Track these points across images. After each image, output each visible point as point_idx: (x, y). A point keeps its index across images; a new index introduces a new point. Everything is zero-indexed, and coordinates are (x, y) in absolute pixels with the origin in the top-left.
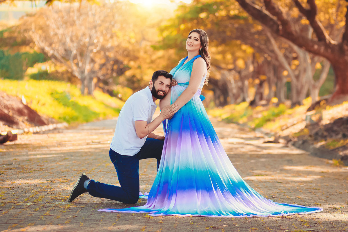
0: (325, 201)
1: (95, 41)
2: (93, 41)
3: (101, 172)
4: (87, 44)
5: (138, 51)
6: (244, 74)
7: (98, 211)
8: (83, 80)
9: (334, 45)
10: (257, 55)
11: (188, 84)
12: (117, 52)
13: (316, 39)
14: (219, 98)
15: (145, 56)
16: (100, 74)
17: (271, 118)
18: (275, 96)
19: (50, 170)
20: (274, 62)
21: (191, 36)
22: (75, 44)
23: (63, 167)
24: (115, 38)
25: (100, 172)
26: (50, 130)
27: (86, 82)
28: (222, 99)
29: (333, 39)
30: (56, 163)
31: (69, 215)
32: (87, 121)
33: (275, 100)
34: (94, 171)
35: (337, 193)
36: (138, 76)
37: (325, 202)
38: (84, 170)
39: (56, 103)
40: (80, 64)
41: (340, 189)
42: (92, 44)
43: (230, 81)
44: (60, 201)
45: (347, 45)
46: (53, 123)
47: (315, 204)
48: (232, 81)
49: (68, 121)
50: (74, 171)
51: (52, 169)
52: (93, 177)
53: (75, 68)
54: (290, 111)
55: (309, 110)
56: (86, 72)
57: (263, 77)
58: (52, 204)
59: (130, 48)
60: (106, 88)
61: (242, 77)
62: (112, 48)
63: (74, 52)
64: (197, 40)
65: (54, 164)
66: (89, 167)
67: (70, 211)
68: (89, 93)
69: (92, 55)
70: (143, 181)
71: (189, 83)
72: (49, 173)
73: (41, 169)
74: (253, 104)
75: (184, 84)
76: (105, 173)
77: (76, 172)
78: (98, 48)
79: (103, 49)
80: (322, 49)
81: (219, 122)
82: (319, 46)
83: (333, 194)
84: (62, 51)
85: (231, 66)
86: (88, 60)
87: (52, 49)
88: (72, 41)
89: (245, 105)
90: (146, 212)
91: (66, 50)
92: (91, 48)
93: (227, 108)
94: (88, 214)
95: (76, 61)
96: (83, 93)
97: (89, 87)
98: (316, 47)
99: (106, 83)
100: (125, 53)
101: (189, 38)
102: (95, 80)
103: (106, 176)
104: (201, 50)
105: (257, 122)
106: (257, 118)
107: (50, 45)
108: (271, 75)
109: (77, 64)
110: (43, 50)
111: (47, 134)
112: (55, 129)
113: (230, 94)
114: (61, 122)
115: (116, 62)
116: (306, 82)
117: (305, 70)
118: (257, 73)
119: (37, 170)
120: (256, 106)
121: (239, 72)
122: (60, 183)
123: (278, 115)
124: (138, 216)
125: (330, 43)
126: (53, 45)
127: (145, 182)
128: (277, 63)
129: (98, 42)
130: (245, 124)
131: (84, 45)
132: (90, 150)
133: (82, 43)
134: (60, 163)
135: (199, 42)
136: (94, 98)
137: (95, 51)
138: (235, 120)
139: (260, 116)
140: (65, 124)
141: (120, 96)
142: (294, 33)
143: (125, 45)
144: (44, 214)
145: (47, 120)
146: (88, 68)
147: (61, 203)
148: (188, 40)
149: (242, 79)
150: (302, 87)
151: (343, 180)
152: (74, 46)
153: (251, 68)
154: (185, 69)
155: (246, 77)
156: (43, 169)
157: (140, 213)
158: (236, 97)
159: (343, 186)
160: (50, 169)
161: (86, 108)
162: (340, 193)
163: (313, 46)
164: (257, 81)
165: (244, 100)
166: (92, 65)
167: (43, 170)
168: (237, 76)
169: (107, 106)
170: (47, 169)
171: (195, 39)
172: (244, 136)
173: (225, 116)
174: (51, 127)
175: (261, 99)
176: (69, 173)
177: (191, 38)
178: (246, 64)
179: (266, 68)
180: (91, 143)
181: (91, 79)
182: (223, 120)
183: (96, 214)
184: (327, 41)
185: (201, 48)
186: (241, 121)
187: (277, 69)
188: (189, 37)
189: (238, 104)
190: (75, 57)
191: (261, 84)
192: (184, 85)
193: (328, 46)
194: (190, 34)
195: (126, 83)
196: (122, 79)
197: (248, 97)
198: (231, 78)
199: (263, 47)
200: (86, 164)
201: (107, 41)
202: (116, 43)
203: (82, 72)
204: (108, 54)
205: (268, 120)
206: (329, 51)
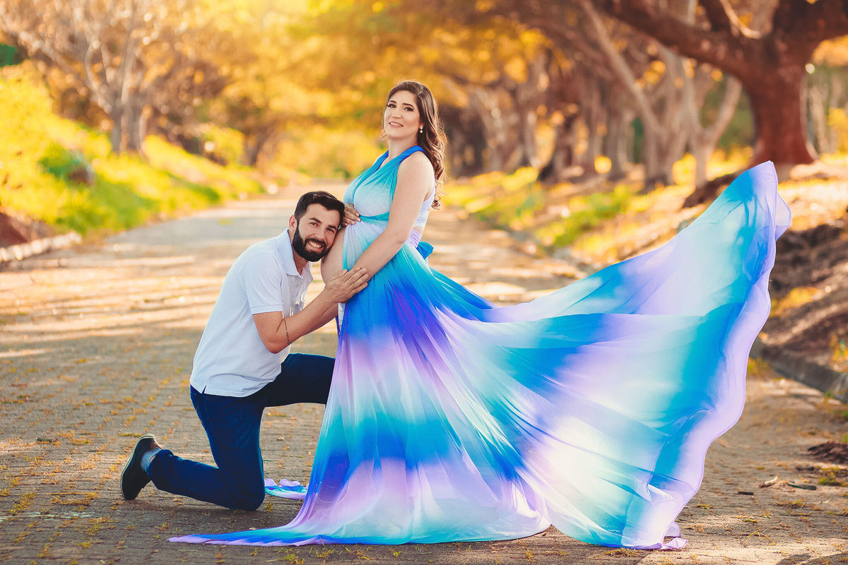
0: (724, 497)
1: (148, 17)
2: (143, 16)
3: (171, 408)
4: (126, 25)
5: (256, 40)
6: (524, 95)
7: (168, 541)
8: (115, 116)
9: (753, 40)
10: (558, 53)
11: (387, 220)
12: (202, 43)
13: (706, 25)
14: (461, 151)
15: (273, 52)
16: (160, 99)
17: (595, 221)
18: (604, 152)
19: (44, 400)
20: (601, 71)
21: (395, 102)
22: (97, 26)
23: (76, 390)
24: (197, 10)
25: (168, 408)
26: (34, 256)
27: (124, 121)
28: (469, 155)
29: (750, 26)
30: (58, 377)
31: (98, 557)
32: (128, 226)
33: (603, 165)
34: (154, 405)
35: (750, 468)
36: (258, 101)
37: (723, 500)
38: (129, 402)
39: (50, 179)
40: (110, 75)
41: (759, 455)
42: (141, 25)
43: (489, 112)
44: (74, 508)
45: (783, 40)
46: (42, 235)
47: (699, 507)
48: (496, 113)
49: (80, 229)
50: (105, 404)
51: (49, 397)
52: (153, 425)
53: (95, 85)
54: (640, 203)
55: (689, 203)
56: (125, 98)
57: (572, 109)
58: (55, 518)
59: (237, 34)
60: (175, 130)
61: (519, 104)
62: (190, 32)
63: (95, 44)
64: (410, 109)
65: (52, 382)
66: (140, 389)
67: (101, 541)
68: (133, 147)
69: (138, 52)
70: (276, 437)
71: (388, 214)
72: (42, 410)
73: (21, 397)
74: (547, 174)
75: (374, 218)
76: (180, 412)
77: (108, 407)
78: (155, 35)
79: (168, 35)
80: (722, 51)
81: (462, 221)
82: (713, 43)
83: (740, 473)
84: (62, 43)
85: (491, 76)
86: (130, 63)
87: (38, 39)
88: (87, 16)
89: (529, 175)
90: (284, 544)
91: (72, 39)
92: (135, 34)
93: (482, 182)
94: (145, 550)
95: (98, 67)
96: (116, 150)
97: (132, 131)
98: (706, 46)
99: (175, 118)
100: (224, 47)
101: (390, 106)
102: (147, 112)
103: (183, 419)
104: (421, 132)
105: (558, 230)
106: (558, 219)
107: (34, 24)
108: (594, 103)
109: (102, 75)
110: (14, 38)
111: (30, 269)
112: (48, 252)
113: (491, 144)
114: (63, 233)
115: (202, 66)
116: (681, 126)
117: (679, 95)
118: (559, 96)
119: (11, 399)
120: (556, 182)
121: (514, 93)
122: (72, 446)
123: (610, 215)
124: (268, 557)
125: (741, 35)
126: (41, 29)
127: (282, 440)
128: (606, 75)
129: (154, 19)
130: (526, 235)
131: (119, 28)
132: (141, 331)
133: (113, 22)
134: (68, 377)
135: (414, 115)
136: (145, 159)
137: (146, 41)
138: (501, 221)
139: (565, 212)
140: (73, 237)
141: (209, 147)
142: (651, 11)
143: (223, 25)
144: (37, 556)
145: (28, 228)
146: (128, 82)
147: (75, 515)
148: (388, 112)
149: (521, 109)
150: (672, 136)
151: (771, 424)
152: (92, 30)
153: (543, 82)
154: (380, 182)
155: (531, 104)
156: (27, 399)
157: (272, 547)
158: (505, 153)
159: (769, 447)
160: (44, 398)
161: (125, 190)
162: (759, 469)
163: (698, 45)
164: (558, 118)
165: (525, 163)
166: (139, 75)
167: (26, 401)
168: (507, 99)
169: (178, 181)
170: (37, 397)
171: (406, 106)
172: (526, 273)
173: (476, 206)
174: (37, 246)
175: (569, 161)
176: (91, 411)
177: (395, 107)
178: (529, 69)
179: (580, 86)
180: (143, 305)
181: (137, 112)
182: (472, 216)
183: (165, 551)
184: (735, 31)
185: (422, 128)
186: (516, 224)
187: (609, 90)
188: (389, 103)
189: (512, 172)
190: (97, 58)
191: (567, 126)
192: (375, 221)
193: (737, 42)
194: (390, 97)
195: (224, 118)
196: (217, 107)
197: (535, 154)
198: (493, 106)
199: (571, 35)
200: (132, 377)
201: (178, 14)
202: (200, 21)
203: (116, 95)
204: (178, 46)
205: (586, 228)
206: (740, 55)
